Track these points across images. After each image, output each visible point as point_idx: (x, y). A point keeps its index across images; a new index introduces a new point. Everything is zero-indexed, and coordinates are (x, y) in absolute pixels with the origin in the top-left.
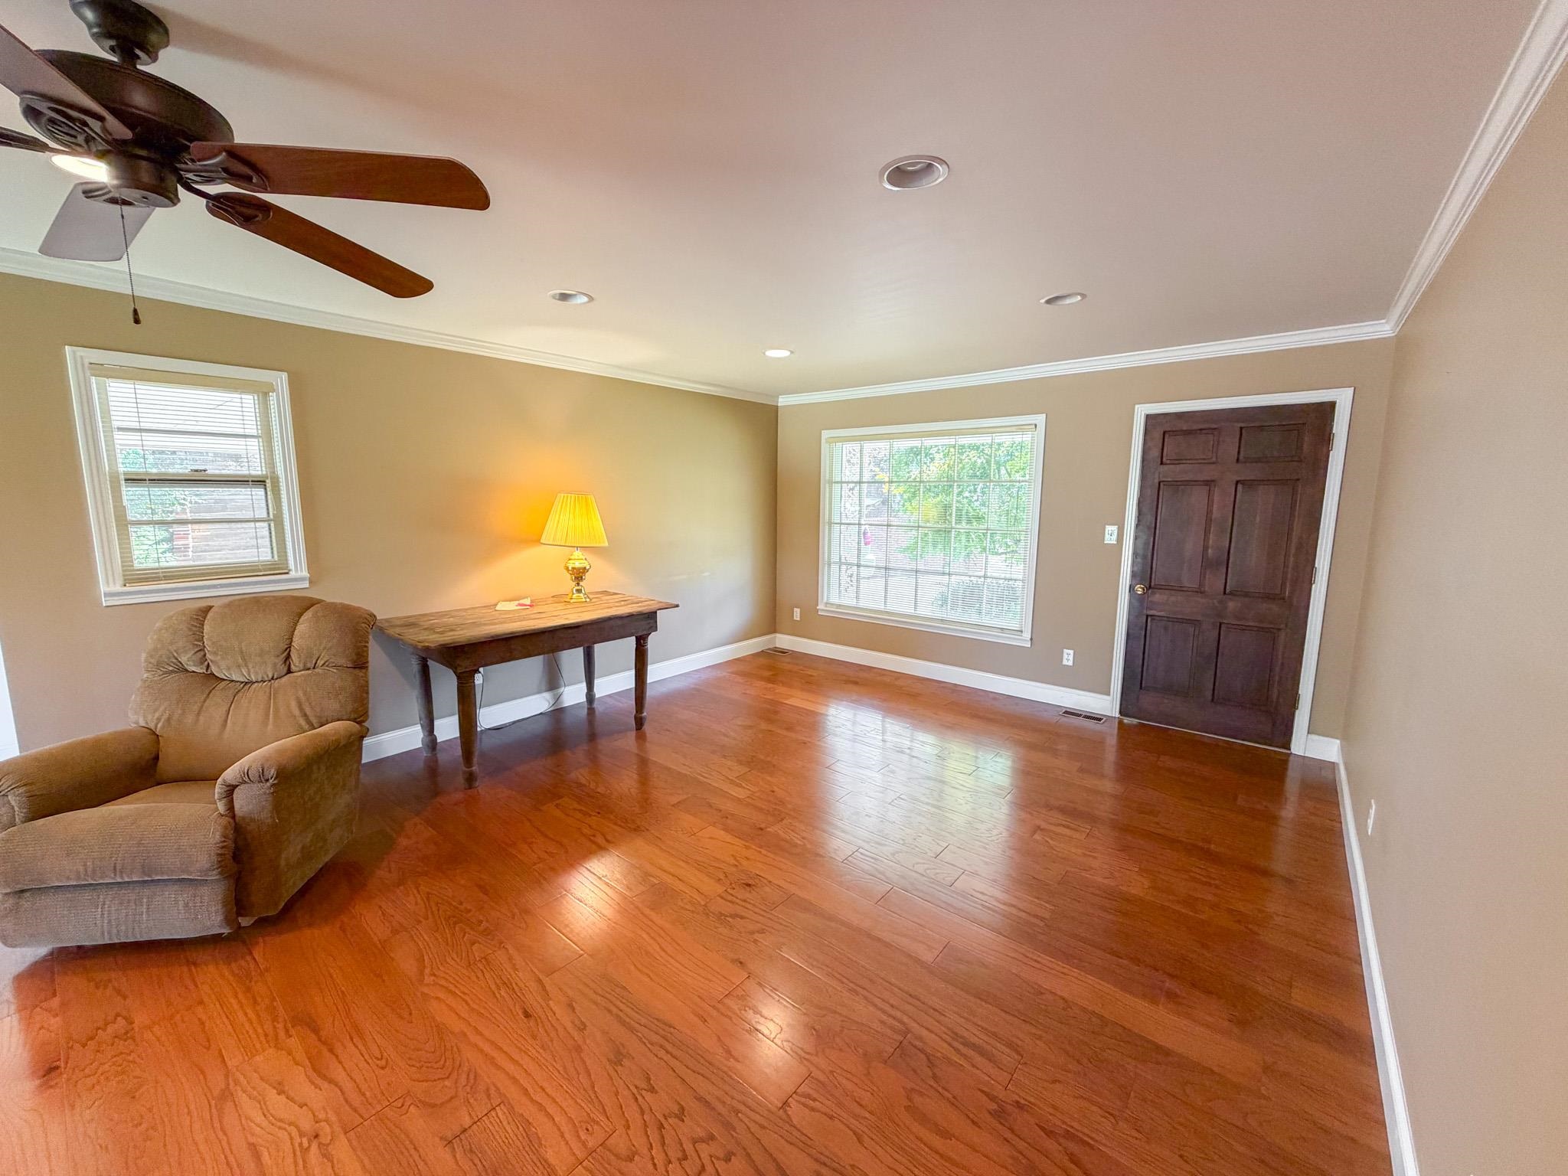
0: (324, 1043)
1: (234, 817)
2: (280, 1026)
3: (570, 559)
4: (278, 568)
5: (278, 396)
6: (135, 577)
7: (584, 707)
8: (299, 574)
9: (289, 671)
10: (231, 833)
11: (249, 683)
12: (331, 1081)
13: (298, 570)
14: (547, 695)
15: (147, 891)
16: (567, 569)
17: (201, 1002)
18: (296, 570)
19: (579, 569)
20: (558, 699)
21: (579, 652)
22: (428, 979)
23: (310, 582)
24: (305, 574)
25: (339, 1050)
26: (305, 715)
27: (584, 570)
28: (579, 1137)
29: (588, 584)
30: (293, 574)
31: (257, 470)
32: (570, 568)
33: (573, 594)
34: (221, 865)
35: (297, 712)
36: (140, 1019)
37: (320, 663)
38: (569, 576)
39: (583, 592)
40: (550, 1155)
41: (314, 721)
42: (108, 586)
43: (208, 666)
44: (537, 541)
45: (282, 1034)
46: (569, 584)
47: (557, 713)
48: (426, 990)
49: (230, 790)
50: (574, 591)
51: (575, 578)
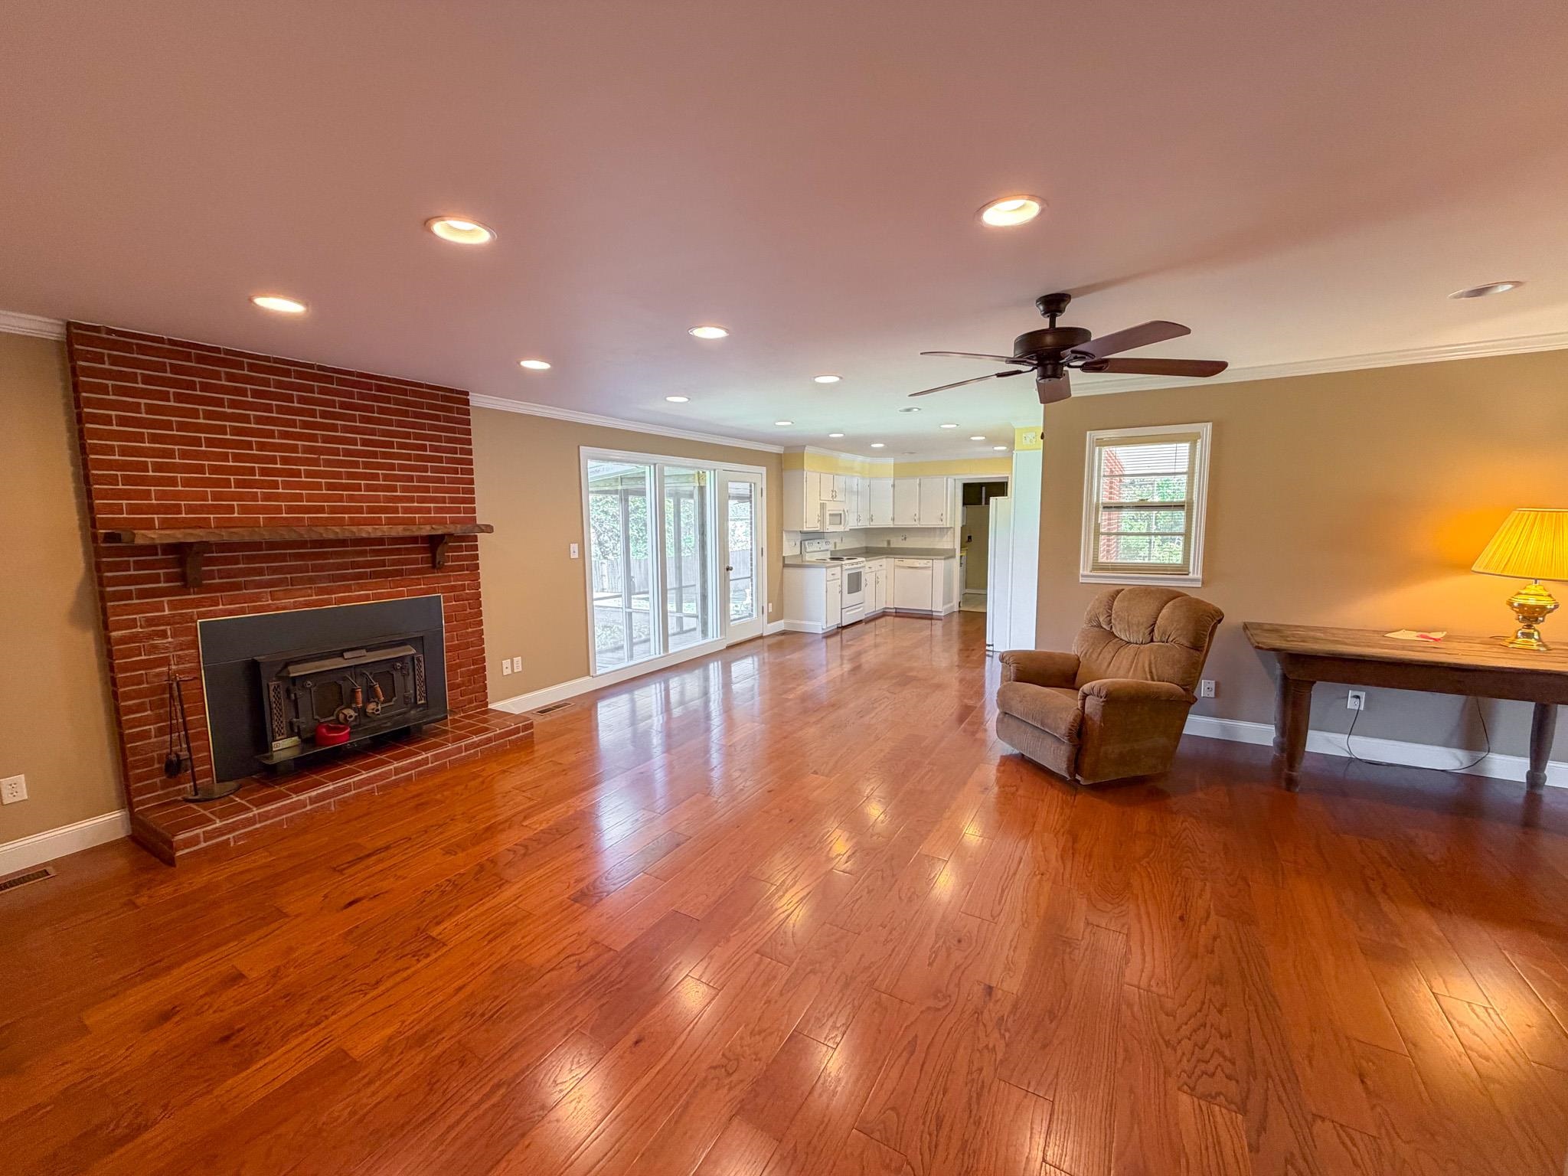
0: (1073, 848)
1: (1084, 713)
2: (1062, 830)
3: (1519, 594)
4: (1182, 570)
5: (1202, 442)
6: (1098, 567)
7: (1521, 789)
8: (1195, 576)
9: (1152, 641)
10: (1078, 720)
11: (1129, 643)
12: (1063, 863)
13: (1196, 573)
14: (1461, 754)
15: (1042, 735)
16: (1511, 604)
17: (1043, 801)
18: (1194, 573)
19: (1533, 608)
20: (1476, 763)
21: (1527, 709)
22: (1144, 863)
23: (1203, 583)
24: (1199, 576)
25: (1077, 855)
26: (1151, 672)
27: (1543, 610)
28: (1150, 981)
29: (1545, 628)
30: (1191, 576)
31: (1181, 498)
32: (1516, 604)
33: (1517, 637)
34: (1070, 736)
35: (1147, 669)
36: (1021, 792)
37: (1171, 639)
38: (1515, 615)
39: (1536, 637)
40: (1127, 972)
41: (1156, 678)
42: (1084, 570)
43: (1111, 627)
44: (1464, 566)
45: (1061, 832)
46: (1513, 624)
47: (1474, 783)
48: (1138, 866)
49: (1085, 696)
50: (1519, 634)
51: (1524, 617)
